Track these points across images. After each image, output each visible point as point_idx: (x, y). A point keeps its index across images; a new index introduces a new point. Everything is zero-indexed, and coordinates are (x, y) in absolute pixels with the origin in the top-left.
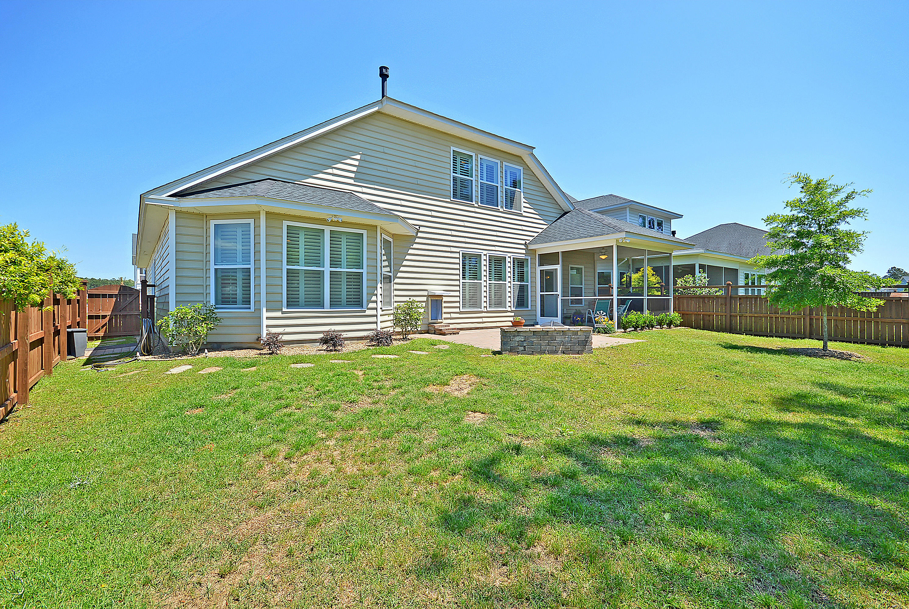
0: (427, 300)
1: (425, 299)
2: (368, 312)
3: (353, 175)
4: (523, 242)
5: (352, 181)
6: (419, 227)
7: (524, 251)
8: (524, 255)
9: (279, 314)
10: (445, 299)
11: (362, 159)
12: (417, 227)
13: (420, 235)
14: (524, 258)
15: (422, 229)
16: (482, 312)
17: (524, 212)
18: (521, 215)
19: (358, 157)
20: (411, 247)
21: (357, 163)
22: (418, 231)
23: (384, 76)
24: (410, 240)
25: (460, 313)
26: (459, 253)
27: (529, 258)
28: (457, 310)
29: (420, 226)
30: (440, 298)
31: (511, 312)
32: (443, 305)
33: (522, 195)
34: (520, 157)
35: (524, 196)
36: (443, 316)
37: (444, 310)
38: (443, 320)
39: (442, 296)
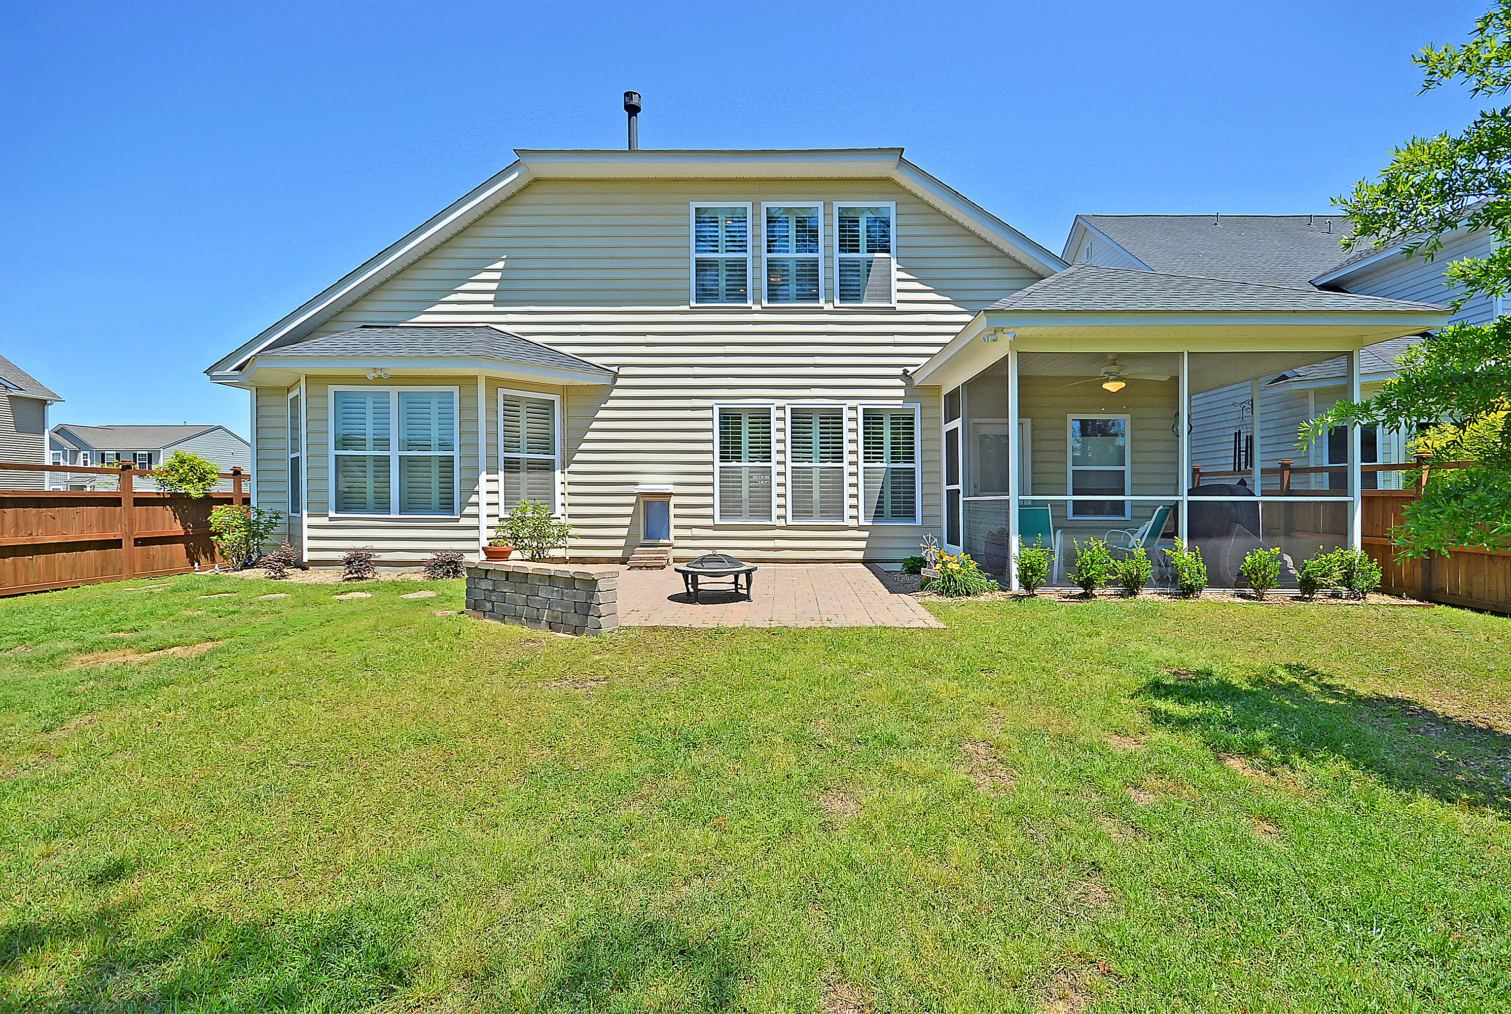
0: (637, 501)
1: (633, 500)
2: (464, 522)
3: (491, 297)
4: (900, 371)
5: (490, 308)
6: (618, 369)
7: (901, 393)
8: (901, 402)
9: (324, 521)
10: (674, 500)
11: (508, 266)
12: (615, 369)
13: (620, 382)
14: (900, 407)
15: (622, 371)
16: (774, 527)
17: (898, 301)
18: (893, 311)
19: (500, 265)
20: (603, 405)
21: (497, 276)
22: (616, 376)
23: (632, 110)
24: (602, 393)
25: (715, 527)
26: (712, 408)
27: (917, 407)
28: (709, 522)
29: (620, 366)
30: (666, 499)
31: (860, 528)
32: (673, 511)
33: (894, 265)
34: (888, 180)
35: (899, 267)
36: (673, 532)
37: (673, 521)
38: (672, 540)
39: (671, 494)
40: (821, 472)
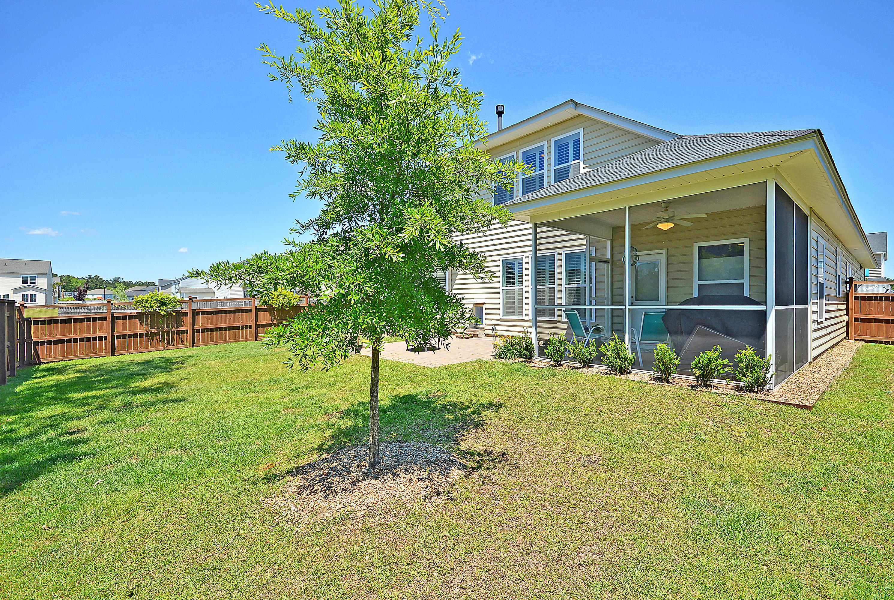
0: (473, 307)
1: (471, 306)
7: (585, 242)
8: (585, 247)
10: (485, 306)
16: (524, 321)
23: (500, 114)
25: (501, 320)
26: (500, 260)
27: (593, 249)
28: (498, 317)
30: (481, 306)
31: (563, 322)
32: (485, 312)
33: (582, 165)
34: (579, 115)
35: (585, 166)
36: (485, 322)
37: (485, 317)
38: (484, 326)
39: (484, 303)
40: (550, 291)
